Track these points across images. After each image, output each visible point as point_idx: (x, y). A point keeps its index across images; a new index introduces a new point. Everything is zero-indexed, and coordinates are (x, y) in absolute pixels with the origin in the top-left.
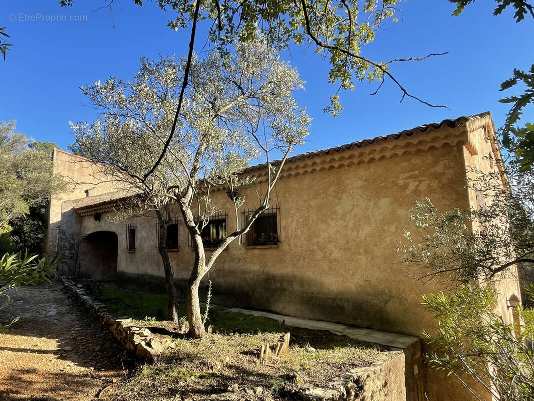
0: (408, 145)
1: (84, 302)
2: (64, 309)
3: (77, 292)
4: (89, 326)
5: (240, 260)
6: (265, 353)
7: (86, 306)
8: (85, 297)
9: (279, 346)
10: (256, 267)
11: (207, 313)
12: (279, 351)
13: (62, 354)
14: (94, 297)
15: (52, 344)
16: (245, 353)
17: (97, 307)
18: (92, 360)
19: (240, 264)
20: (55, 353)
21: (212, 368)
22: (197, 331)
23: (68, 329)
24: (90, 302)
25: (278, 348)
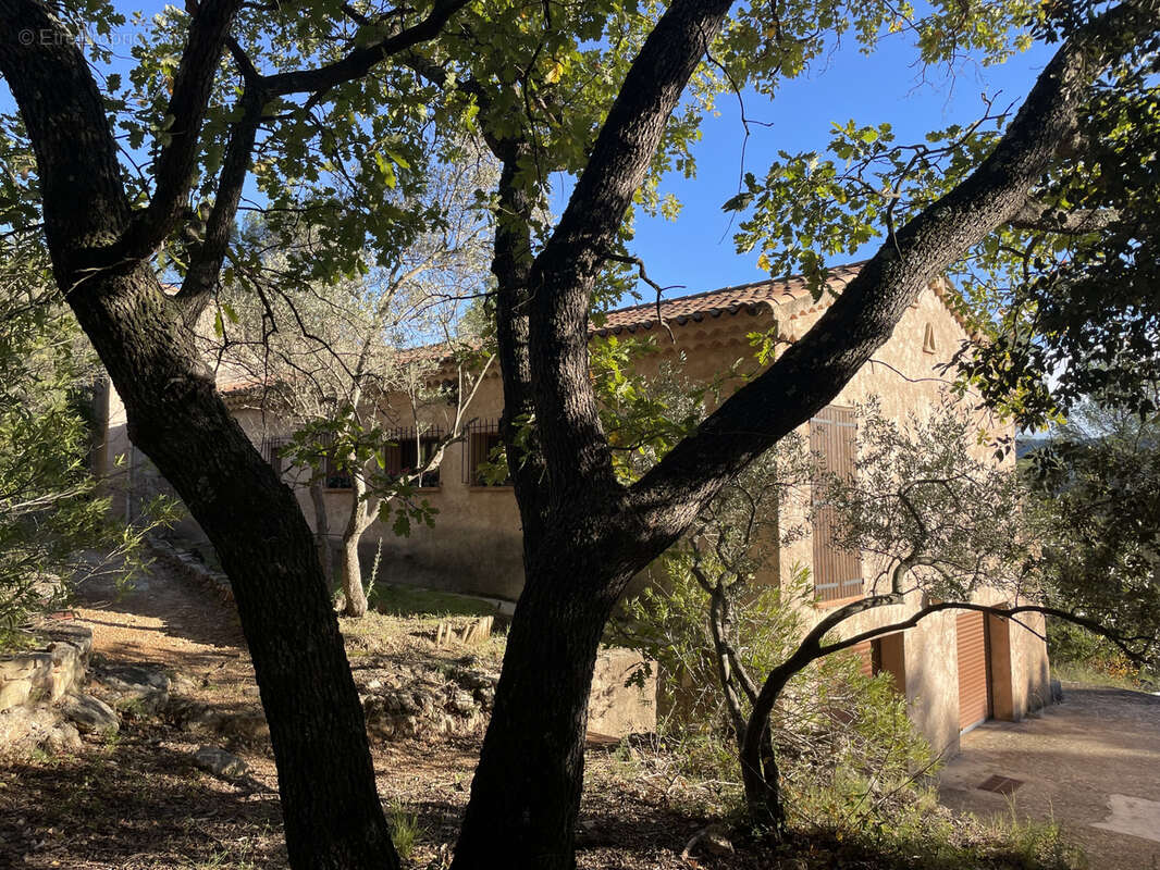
0: (700, 335)
1: (192, 573)
2: (160, 583)
3: (178, 558)
4: (204, 603)
5: (459, 510)
6: (444, 635)
7: (197, 578)
8: (194, 566)
9: (468, 629)
10: (485, 524)
11: (372, 584)
12: (469, 635)
13: (170, 632)
14: (208, 567)
15: (156, 622)
16: (416, 634)
17: (215, 578)
18: (212, 638)
19: (461, 517)
20: (161, 630)
21: (366, 646)
22: (356, 606)
23: (174, 607)
24: (203, 571)
25: (467, 633)
